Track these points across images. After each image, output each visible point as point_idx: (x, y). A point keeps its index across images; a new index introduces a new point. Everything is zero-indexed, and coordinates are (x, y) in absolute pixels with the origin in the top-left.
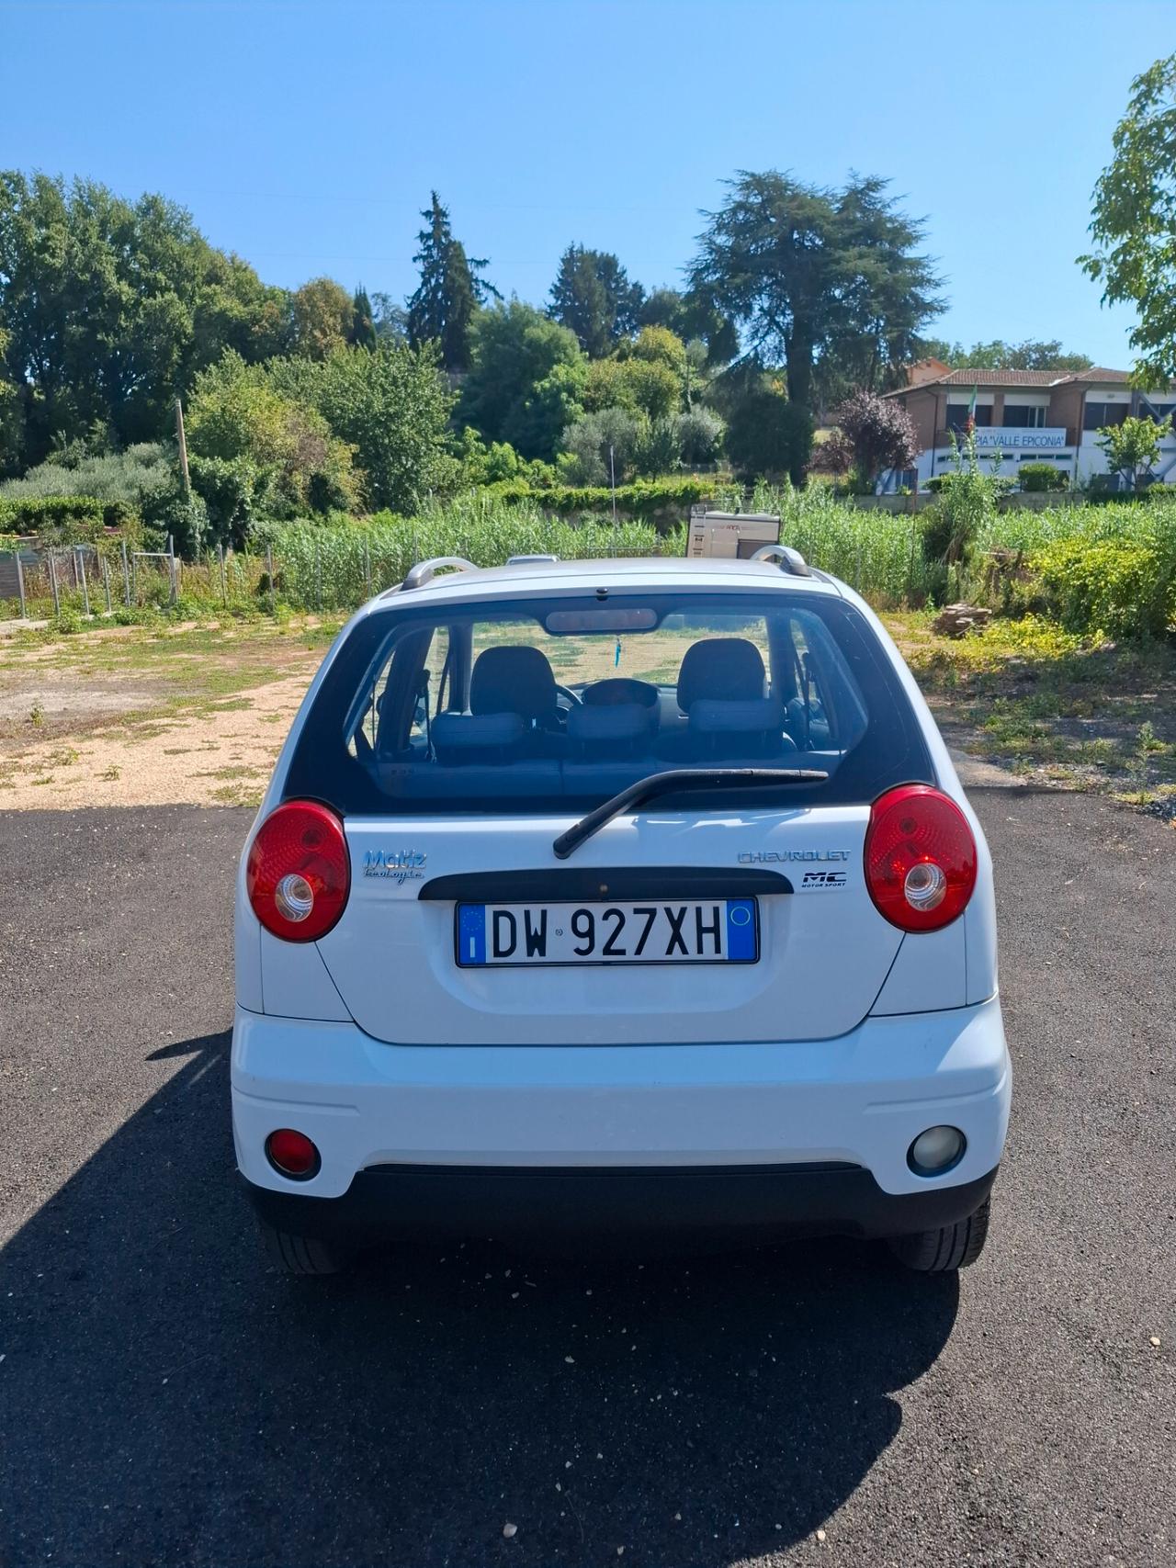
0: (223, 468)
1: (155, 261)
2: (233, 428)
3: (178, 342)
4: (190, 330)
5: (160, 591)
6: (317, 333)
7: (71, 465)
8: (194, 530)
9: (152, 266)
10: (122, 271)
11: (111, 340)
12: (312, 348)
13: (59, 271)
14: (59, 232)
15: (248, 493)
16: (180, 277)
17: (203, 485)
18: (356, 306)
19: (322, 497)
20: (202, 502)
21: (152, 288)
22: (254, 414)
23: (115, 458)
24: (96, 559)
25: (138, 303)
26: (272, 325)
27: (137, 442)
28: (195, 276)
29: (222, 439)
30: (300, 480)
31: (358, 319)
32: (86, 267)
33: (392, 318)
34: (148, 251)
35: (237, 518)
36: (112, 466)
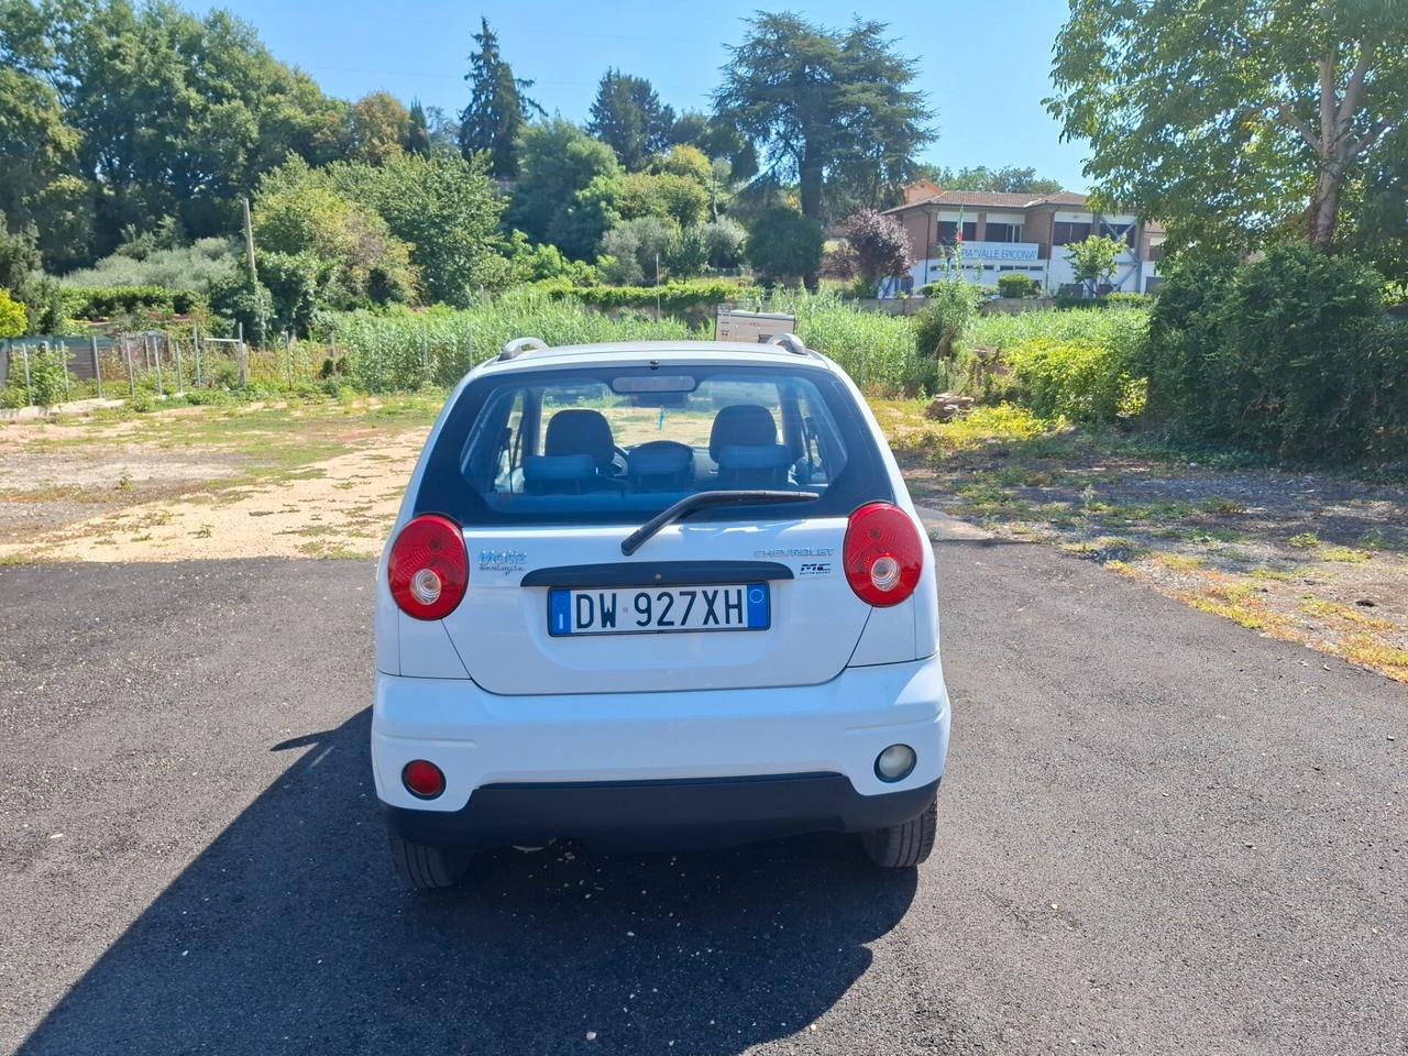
0: (287, 261)
1: (222, 70)
2: (297, 226)
3: (244, 144)
4: (255, 135)
5: (229, 374)
6: (376, 141)
7: (140, 257)
8: (260, 318)
9: (219, 74)
10: (190, 79)
11: (179, 142)
12: (371, 154)
13: (130, 77)
14: (129, 41)
15: (311, 285)
16: (246, 86)
17: (268, 277)
18: (412, 118)
19: (380, 290)
20: (268, 293)
21: (220, 96)
22: (317, 213)
23: (183, 251)
24: (166, 343)
25: (205, 109)
26: (333, 132)
27: (204, 237)
28: (260, 85)
29: (287, 236)
30: (360, 274)
31: (414, 129)
32: (155, 74)
33: (445, 130)
34: (215, 61)
35: (300, 308)
36: (180, 259)
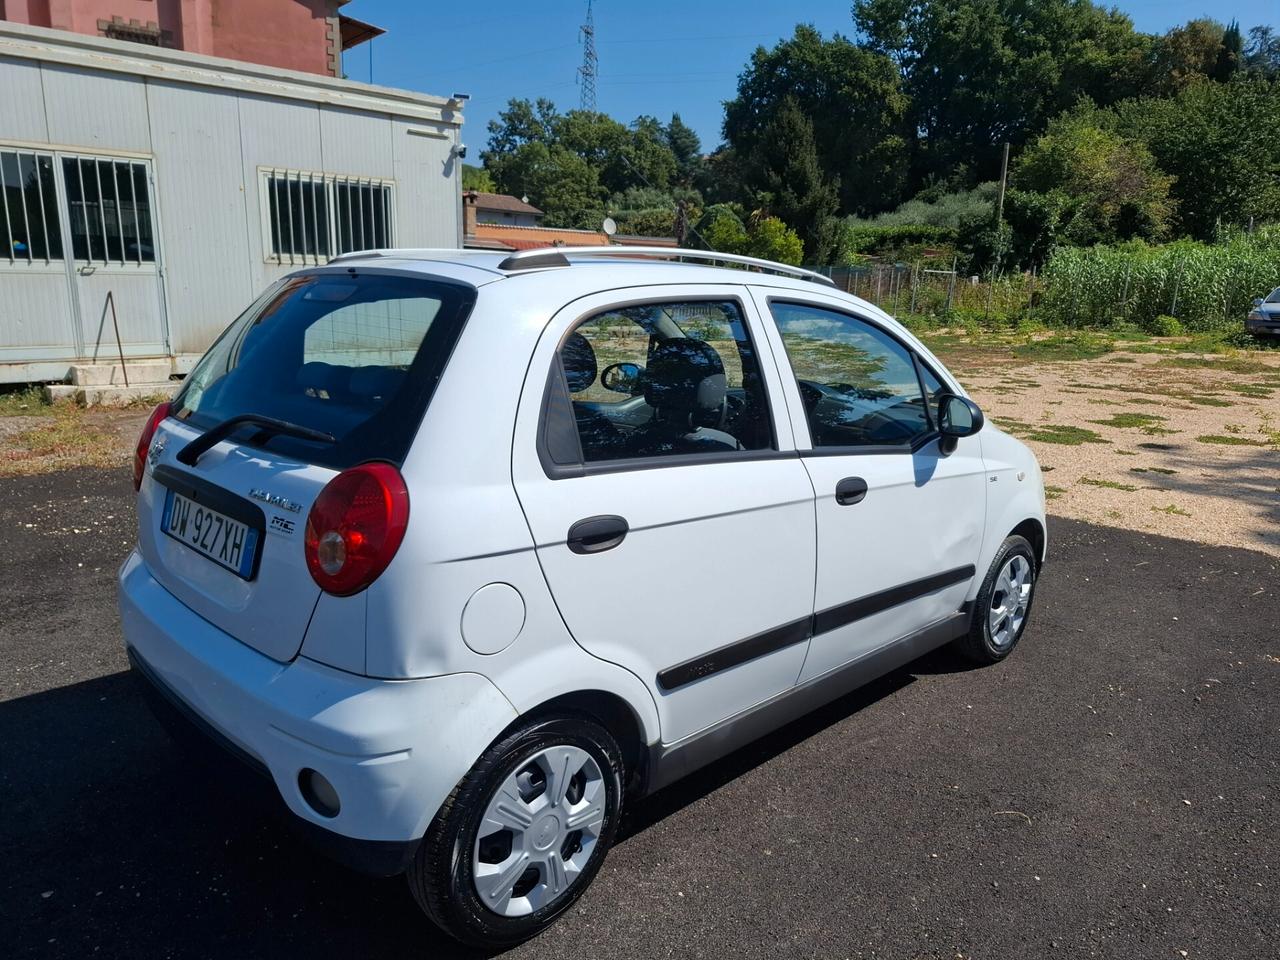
0: (1036, 199)
1: (1039, 25)
2: (1058, 164)
3: (1044, 94)
4: (1055, 82)
5: (939, 302)
6: (1175, 73)
7: (931, 201)
8: (997, 253)
9: (1034, 31)
10: (1009, 39)
11: (986, 97)
12: (1168, 87)
13: (958, 44)
14: (964, 12)
15: (1054, 220)
16: (1058, 34)
17: (1013, 213)
18: (1223, 43)
19: (1130, 225)
20: (1010, 230)
21: (1030, 48)
22: (1081, 151)
23: (965, 195)
24: (909, 274)
25: (1016, 63)
26: (1131, 70)
27: (986, 181)
28: (1072, 33)
29: (1047, 176)
30: (1110, 209)
31: (1224, 54)
32: (980, 39)
33: (1270, 50)
34: (1035, 17)
35: (1040, 243)
36: (961, 201)
